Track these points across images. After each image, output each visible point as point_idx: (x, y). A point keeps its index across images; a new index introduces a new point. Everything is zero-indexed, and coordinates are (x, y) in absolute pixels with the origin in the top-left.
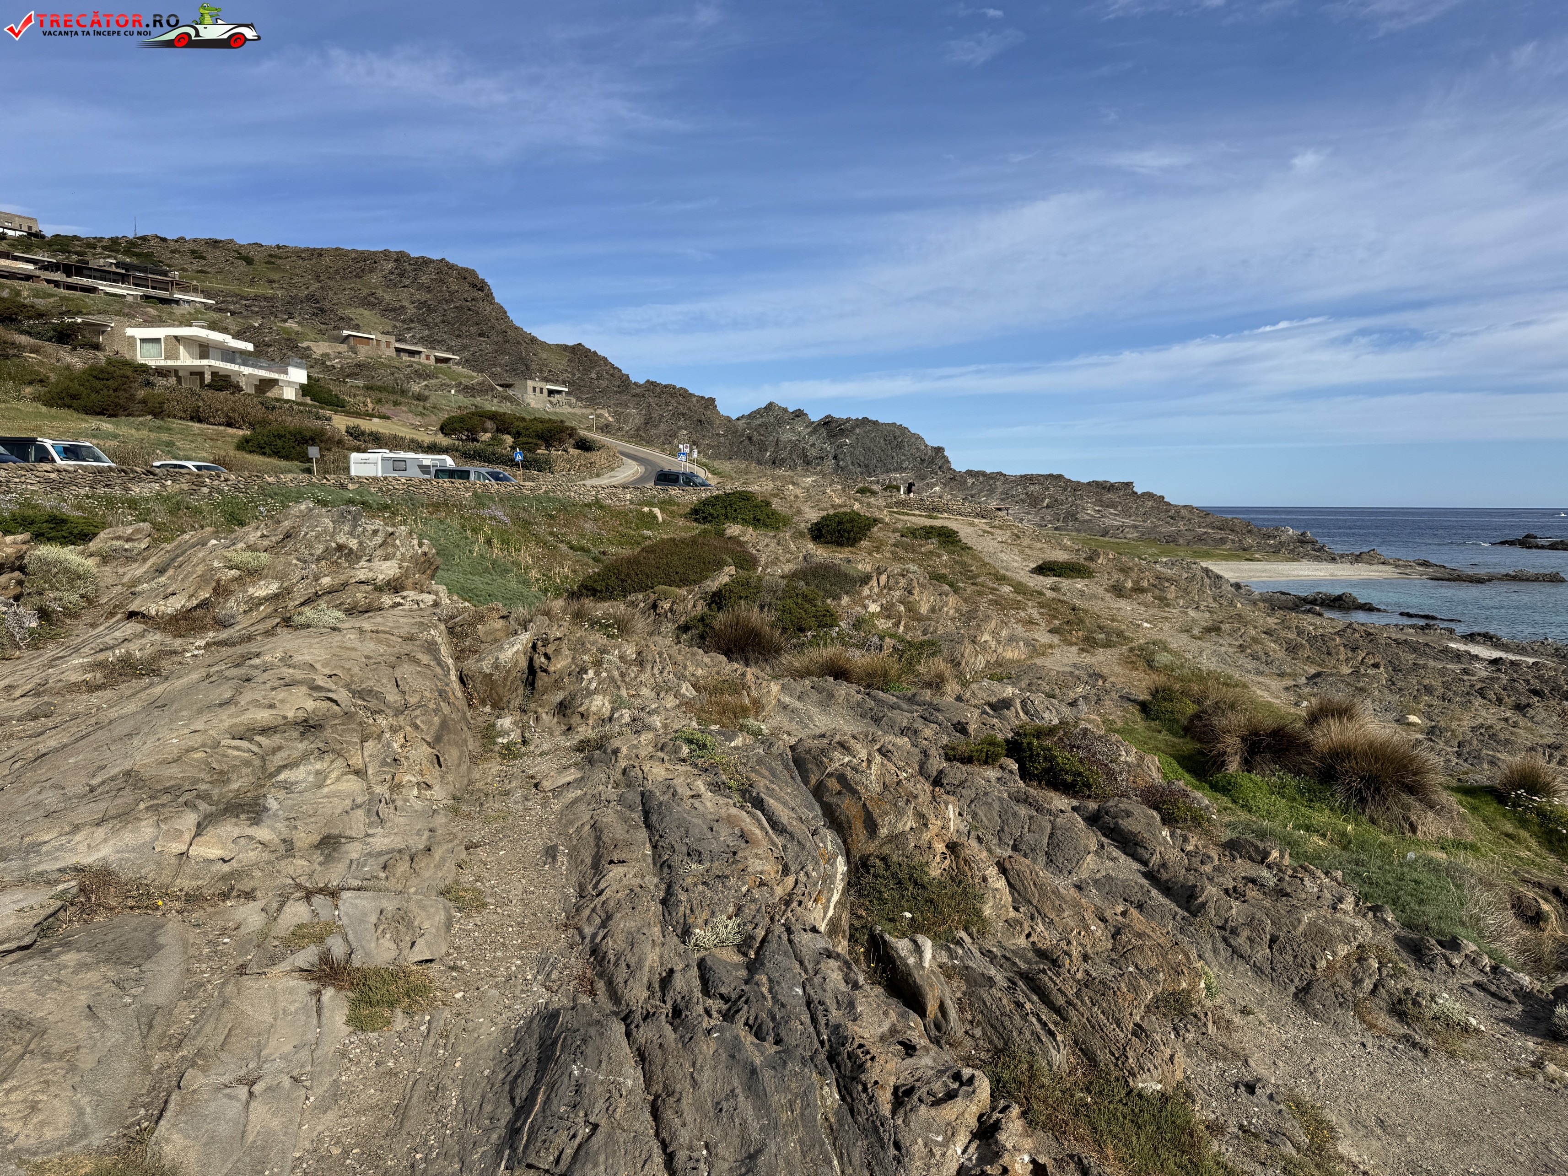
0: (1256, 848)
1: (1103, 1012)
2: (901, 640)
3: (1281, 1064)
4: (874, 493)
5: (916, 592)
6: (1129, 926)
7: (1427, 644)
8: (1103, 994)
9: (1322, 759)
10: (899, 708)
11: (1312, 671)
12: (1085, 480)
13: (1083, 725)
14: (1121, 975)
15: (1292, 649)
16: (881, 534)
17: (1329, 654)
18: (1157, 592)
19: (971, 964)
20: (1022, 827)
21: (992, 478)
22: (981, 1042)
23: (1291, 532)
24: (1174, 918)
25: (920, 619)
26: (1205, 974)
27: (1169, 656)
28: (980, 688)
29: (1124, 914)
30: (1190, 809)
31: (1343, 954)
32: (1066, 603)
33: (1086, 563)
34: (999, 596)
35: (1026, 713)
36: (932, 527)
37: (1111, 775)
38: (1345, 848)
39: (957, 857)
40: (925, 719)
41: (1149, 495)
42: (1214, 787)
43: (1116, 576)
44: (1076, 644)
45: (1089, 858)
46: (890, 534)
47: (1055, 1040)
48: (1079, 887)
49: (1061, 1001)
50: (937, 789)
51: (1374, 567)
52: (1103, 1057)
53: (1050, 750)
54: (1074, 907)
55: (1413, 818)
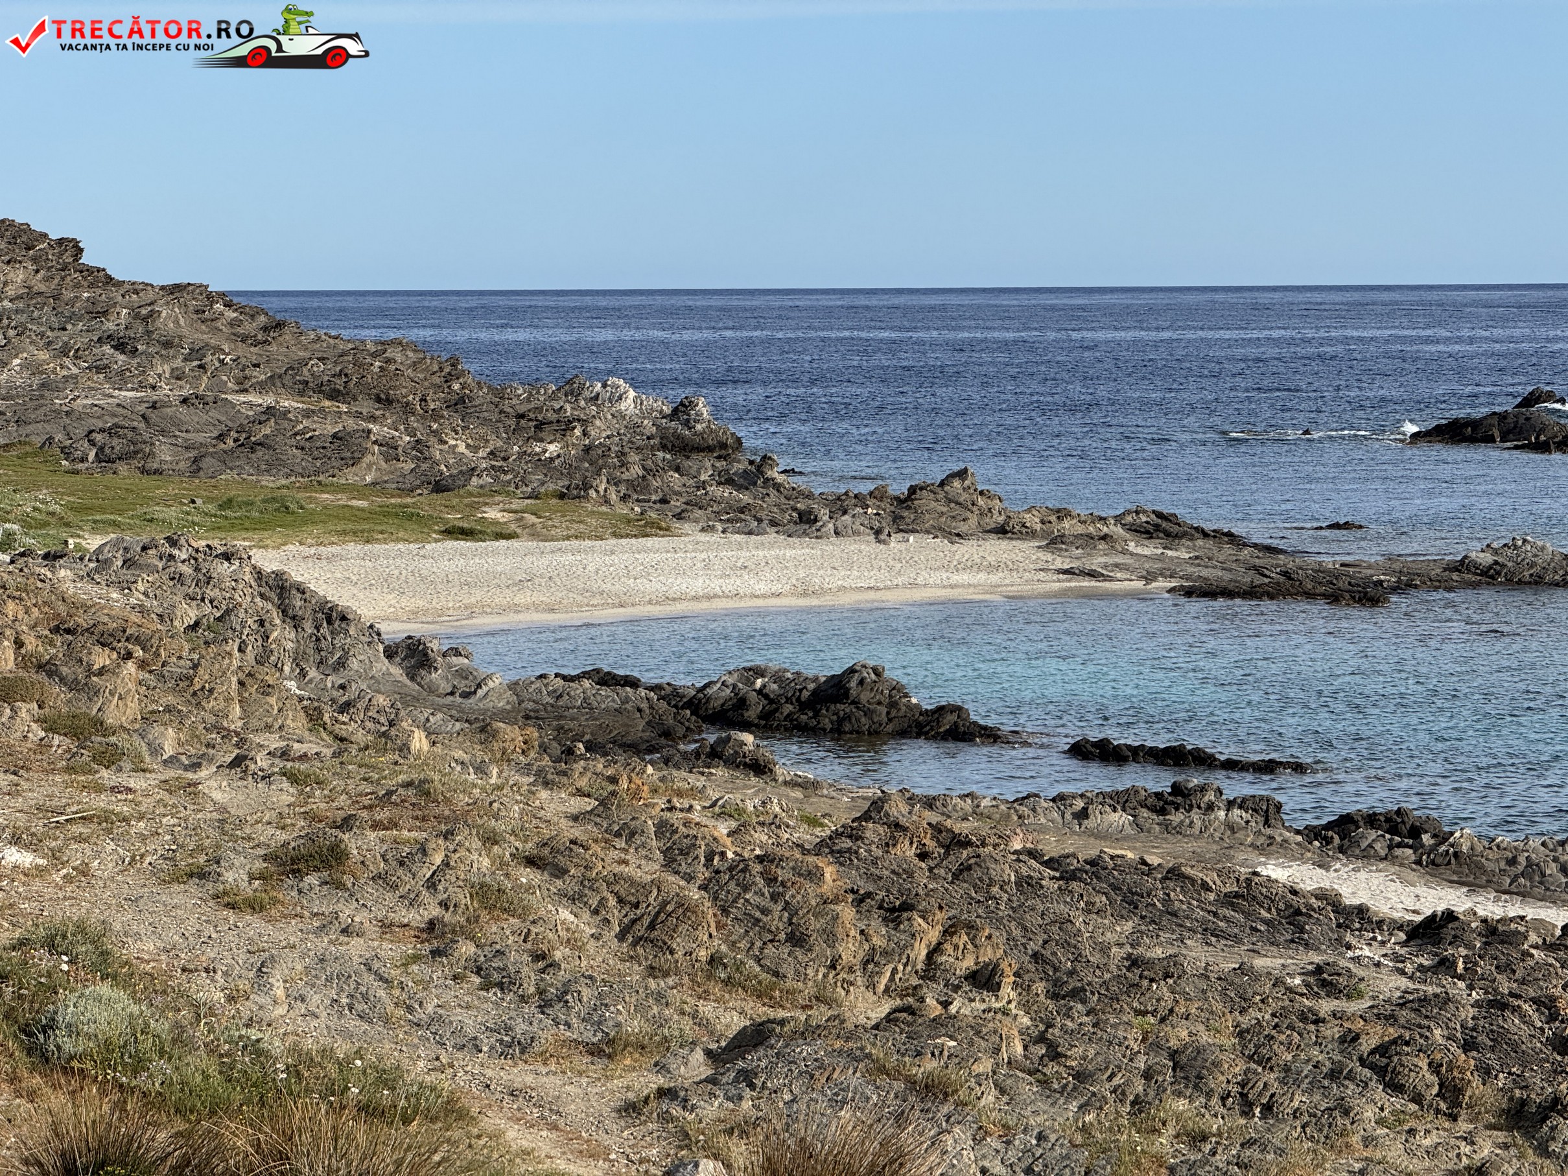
7: (1174, 874)
11: (731, 1018)
15: (647, 928)
18: (60, 697)
23: (628, 405)
27: (121, 999)
41: (12, 236)
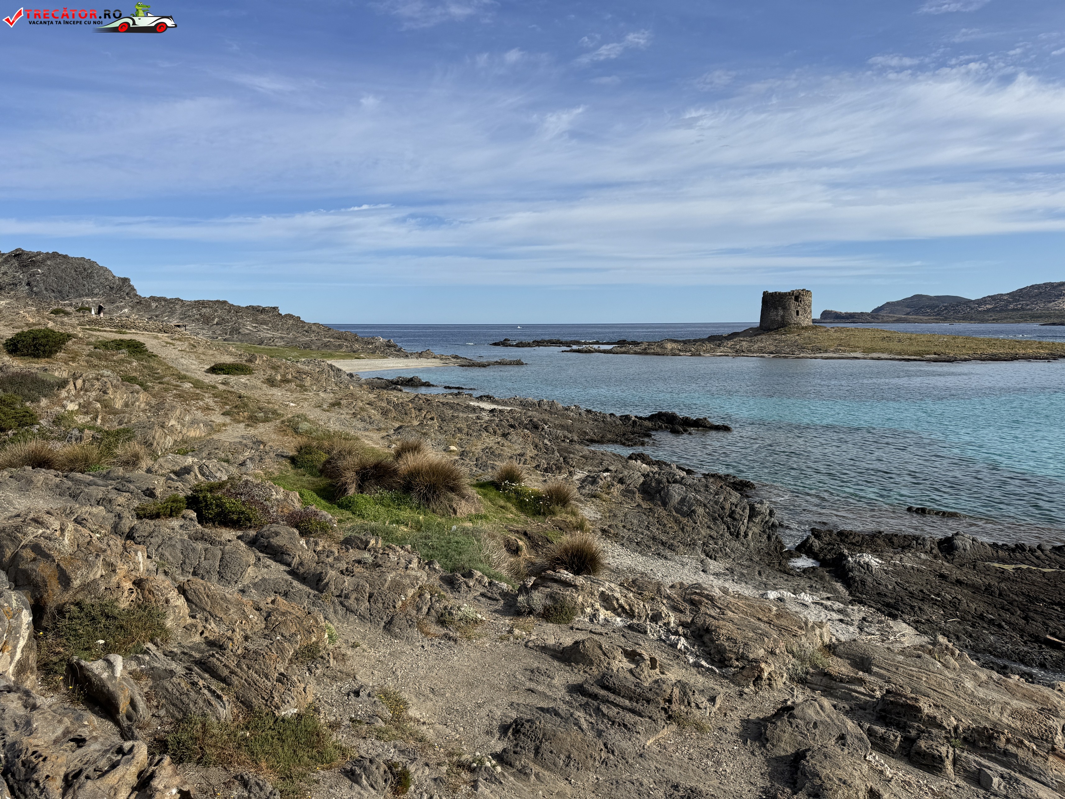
0: (361, 540)
1: (256, 672)
2: (99, 430)
3: (376, 672)
4: (67, 314)
5: (110, 392)
6: (277, 609)
8: (256, 660)
9: (404, 478)
10: (96, 484)
11: (397, 425)
12: (244, 304)
13: (245, 477)
14: (271, 644)
15: (385, 413)
16: (75, 347)
17: (406, 414)
18: (298, 382)
19: (156, 665)
20: (200, 558)
21: (172, 303)
22: (165, 719)
23: (381, 340)
24: (308, 597)
25: (115, 412)
26: (328, 628)
27: (308, 424)
28: (165, 461)
29: (273, 602)
30: (319, 523)
31: (411, 594)
32: (234, 393)
33: (247, 364)
34: (182, 391)
35: (203, 475)
36: (122, 341)
37: (265, 510)
38: (419, 530)
39: (143, 589)
40: (119, 490)
41: (290, 316)
42: (341, 506)
43: (269, 372)
44: (243, 422)
45: (249, 570)
46: (84, 347)
47: (222, 701)
48: (243, 591)
49: (226, 672)
50: (128, 542)
51: (429, 360)
52: (257, 702)
53: (220, 499)
54: (237, 605)
55: (455, 506)
